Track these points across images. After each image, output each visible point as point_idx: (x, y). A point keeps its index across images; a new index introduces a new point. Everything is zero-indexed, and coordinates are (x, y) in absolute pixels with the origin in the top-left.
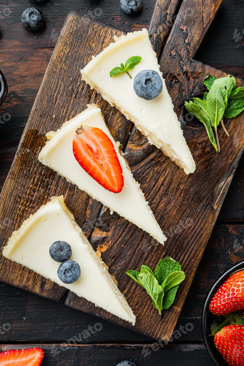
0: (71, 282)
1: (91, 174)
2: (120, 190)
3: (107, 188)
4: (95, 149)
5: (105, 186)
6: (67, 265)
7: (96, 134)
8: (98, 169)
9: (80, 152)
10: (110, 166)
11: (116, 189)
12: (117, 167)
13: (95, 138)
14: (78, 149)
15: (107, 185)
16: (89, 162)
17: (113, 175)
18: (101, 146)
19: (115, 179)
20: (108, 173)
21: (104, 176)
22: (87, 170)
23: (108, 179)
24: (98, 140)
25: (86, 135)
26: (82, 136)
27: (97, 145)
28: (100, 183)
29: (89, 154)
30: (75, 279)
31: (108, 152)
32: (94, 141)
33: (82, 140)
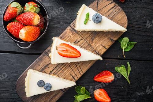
0: (50, 89)
1: (70, 57)
2: (81, 55)
3: (77, 57)
4: (65, 50)
5: (76, 57)
6: (45, 86)
7: (62, 45)
8: (70, 54)
9: (62, 54)
10: (73, 51)
11: (79, 55)
12: (75, 50)
13: (62, 47)
14: (60, 53)
15: (76, 56)
16: (66, 54)
17: (75, 52)
18: (66, 48)
19: (77, 53)
20: (74, 53)
21: (73, 55)
22: (68, 57)
23: (75, 55)
24: (64, 46)
25: (60, 48)
26: (59, 49)
27: (65, 48)
28: (74, 57)
29: (65, 52)
30: (51, 87)
31: (69, 48)
32: (63, 48)
33: (60, 50)
